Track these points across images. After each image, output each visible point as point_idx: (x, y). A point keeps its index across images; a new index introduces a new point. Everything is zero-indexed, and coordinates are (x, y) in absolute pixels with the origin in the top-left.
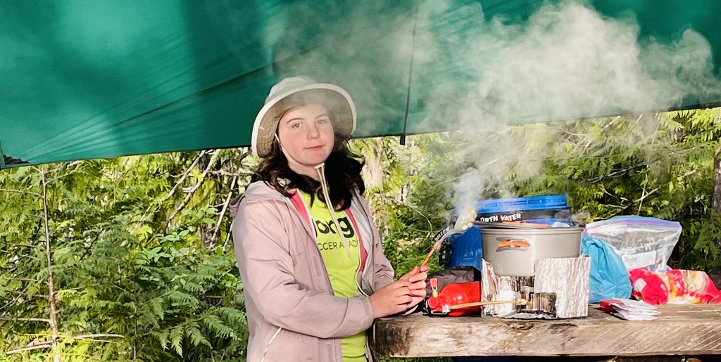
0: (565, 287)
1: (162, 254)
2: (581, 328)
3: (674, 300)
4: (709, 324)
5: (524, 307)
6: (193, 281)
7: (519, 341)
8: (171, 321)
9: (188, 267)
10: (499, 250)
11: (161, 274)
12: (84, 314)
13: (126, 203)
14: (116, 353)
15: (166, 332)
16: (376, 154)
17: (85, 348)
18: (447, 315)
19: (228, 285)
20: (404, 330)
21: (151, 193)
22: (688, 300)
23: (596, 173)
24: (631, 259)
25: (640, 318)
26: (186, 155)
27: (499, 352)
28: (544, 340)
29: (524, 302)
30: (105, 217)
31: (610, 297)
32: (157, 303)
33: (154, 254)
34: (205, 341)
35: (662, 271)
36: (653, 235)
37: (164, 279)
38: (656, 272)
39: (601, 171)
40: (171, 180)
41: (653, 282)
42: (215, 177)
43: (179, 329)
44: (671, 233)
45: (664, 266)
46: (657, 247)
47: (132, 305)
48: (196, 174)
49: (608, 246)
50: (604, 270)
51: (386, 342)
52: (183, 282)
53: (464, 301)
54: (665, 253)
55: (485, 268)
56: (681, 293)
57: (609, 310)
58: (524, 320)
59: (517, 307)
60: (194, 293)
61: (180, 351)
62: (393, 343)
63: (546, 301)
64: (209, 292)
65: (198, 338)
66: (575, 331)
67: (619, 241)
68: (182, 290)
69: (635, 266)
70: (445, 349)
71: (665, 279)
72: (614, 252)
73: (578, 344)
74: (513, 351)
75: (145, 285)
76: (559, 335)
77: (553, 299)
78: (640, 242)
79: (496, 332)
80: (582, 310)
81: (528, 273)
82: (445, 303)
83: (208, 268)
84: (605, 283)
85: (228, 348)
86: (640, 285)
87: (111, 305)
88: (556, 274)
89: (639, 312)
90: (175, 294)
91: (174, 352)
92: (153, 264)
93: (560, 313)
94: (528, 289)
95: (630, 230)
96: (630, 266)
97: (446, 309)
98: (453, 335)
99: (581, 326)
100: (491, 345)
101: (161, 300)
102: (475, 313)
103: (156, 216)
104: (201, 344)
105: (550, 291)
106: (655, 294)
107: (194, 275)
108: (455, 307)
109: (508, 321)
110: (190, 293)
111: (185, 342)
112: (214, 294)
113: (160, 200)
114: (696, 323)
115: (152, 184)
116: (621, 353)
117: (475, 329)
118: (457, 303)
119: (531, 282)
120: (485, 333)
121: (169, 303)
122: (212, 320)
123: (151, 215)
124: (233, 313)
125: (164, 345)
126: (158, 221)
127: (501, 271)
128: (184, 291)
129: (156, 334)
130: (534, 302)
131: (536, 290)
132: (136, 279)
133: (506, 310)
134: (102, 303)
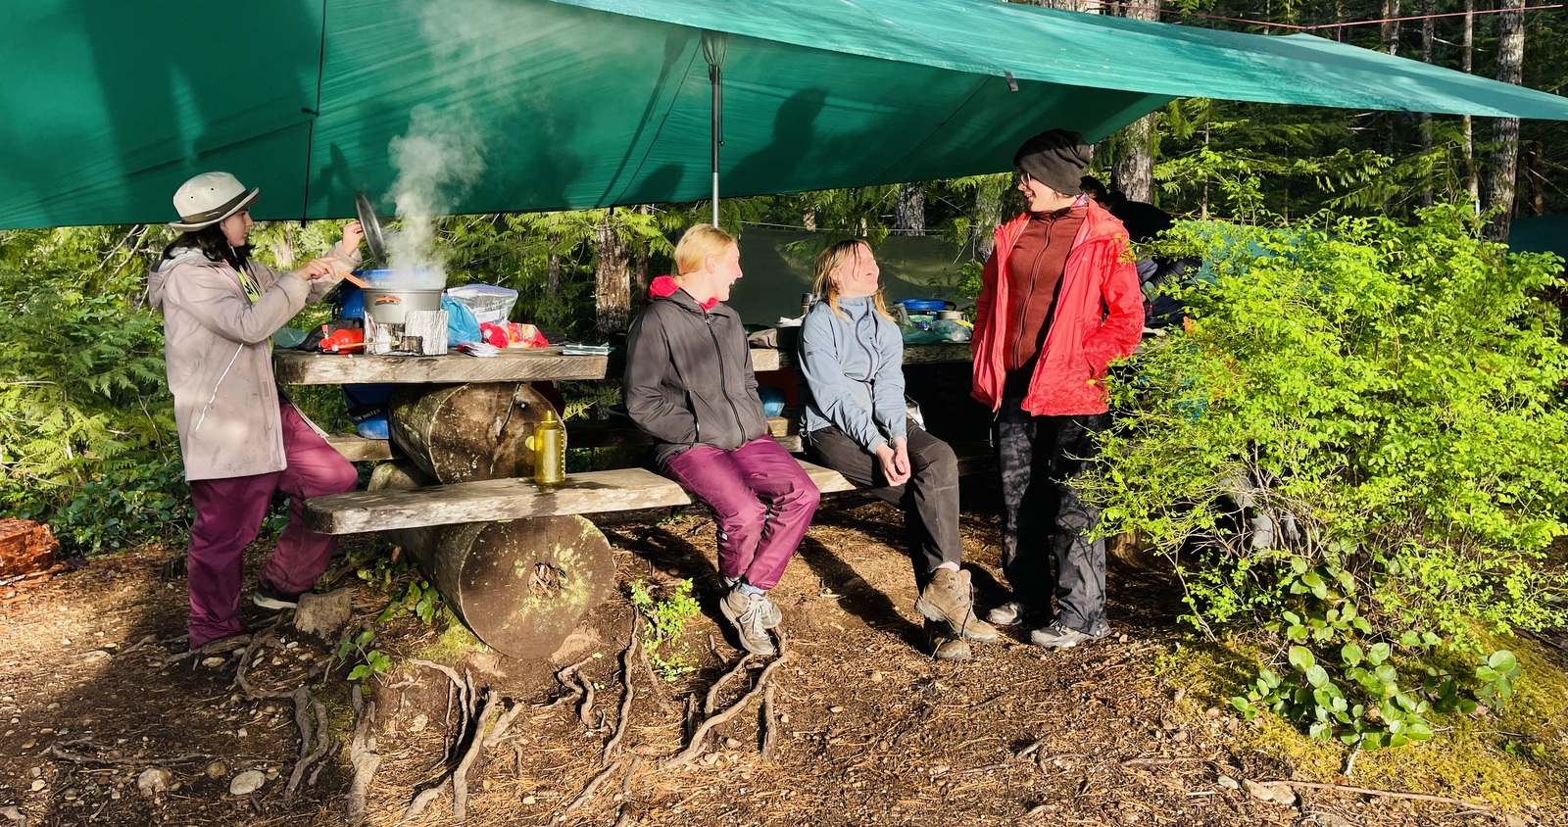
0: (429, 333)
1: (91, 314)
2: (441, 362)
3: (512, 345)
4: (535, 359)
5: (397, 347)
6: (121, 336)
7: (393, 372)
8: (99, 369)
9: (116, 326)
10: (378, 303)
11: (90, 331)
12: (16, 365)
13: (57, 272)
14: (47, 397)
15: (95, 378)
16: (286, 240)
17: (18, 392)
18: (336, 353)
19: (154, 340)
20: (300, 364)
21: (81, 266)
22: (523, 345)
23: (461, 260)
24: (481, 316)
25: (486, 355)
26: (116, 236)
27: (378, 380)
28: (413, 371)
29: (397, 343)
30: (36, 282)
31: (465, 341)
32: (87, 355)
33: (84, 314)
34: (131, 386)
35: (504, 325)
36: (498, 298)
37: (93, 335)
38: (500, 325)
39: (465, 259)
40: (101, 256)
41: (497, 331)
42: (142, 254)
43: (107, 375)
44: (510, 297)
45: (505, 321)
46: (500, 307)
47: (63, 356)
48: (125, 252)
49: (464, 305)
50: (460, 321)
51: (285, 373)
52: (111, 337)
53: (350, 342)
54: (506, 311)
55: (367, 317)
56: (518, 340)
57: (464, 350)
58: (397, 357)
59: (393, 347)
60: (122, 346)
61: (108, 393)
62: (291, 374)
63: (415, 343)
64: (137, 347)
65: (125, 383)
66: (437, 365)
67: (472, 303)
68: (110, 343)
69: (484, 321)
70: (334, 378)
71: (506, 330)
72: (468, 310)
73: (439, 374)
74: (389, 379)
75: (75, 339)
76: (424, 368)
77: (420, 340)
78: (487, 303)
79: (375, 365)
80: (443, 349)
81: (400, 321)
82: (334, 343)
83: (133, 326)
84: (462, 332)
85: (156, 394)
86: (488, 333)
87: (42, 356)
88: (422, 323)
89: (486, 351)
90: (103, 347)
91: (102, 394)
92: (82, 322)
93: (426, 351)
94: (401, 334)
95: (480, 294)
96: (480, 321)
97: (335, 348)
98: (340, 367)
99: (442, 361)
100: (372, 375)
101: (90, 352)
102: (359, 351)
103: (87, 285)
104: (127, 387)
105: (418, 335)
106: (499, 340)
107: (121, 332)
108: (342, 347)
109: (385, 357)
110: (117, 346)
111: (113, 387)
112: (143, 347)
113: (91, 271)
114: (527, 359)
115: (83, 258)
116: (472, 380)
117: (358, 363)
118: (345, 343)
119: (403, 329)
120: (366, 366)
121: (98, 354)
122: (139, 369)
123: (82, 283)
124: (155, 361)
125: (93, 389)
126: (89, 289)
127: (379, 320)
128: (112, 344)
129: (85, 380)
130: (406, 342)
131: (407, 334)
132: (66, 334)
133: (385, 349)
134: (34, 354)
